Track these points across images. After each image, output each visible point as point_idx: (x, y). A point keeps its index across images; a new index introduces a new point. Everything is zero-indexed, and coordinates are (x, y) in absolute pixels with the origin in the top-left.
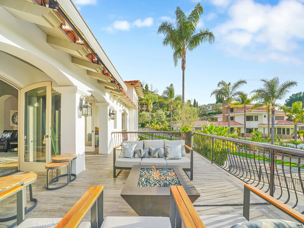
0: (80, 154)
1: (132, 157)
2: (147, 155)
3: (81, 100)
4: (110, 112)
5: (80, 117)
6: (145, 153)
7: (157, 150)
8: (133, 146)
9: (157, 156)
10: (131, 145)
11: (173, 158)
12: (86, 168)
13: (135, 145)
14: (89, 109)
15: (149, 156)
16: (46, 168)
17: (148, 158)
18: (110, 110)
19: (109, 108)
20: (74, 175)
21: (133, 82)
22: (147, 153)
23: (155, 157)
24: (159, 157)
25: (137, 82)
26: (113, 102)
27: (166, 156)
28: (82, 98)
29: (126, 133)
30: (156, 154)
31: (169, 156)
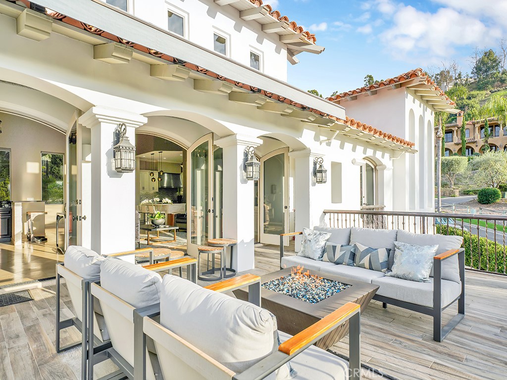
0: (245, 241)
1: (317, 258)
2: (347, 259)
3: (246, 155)
4: (315, 168)
5: (244, 182)
6: (344, 254)
7: (369, 251)
8: (321, 237)
9: (367, 265)
10: (320, 234)
11: (401, 277)
12: (255, 267)
13: (328, 236)
14: (254, 168)
15: (352, 262)
16: (199, 250)
17: (348, 265)
18: (315, 164)
19: (311, 160)
20: (234, 271)
21: (401, 78)
22: (348, 255)
23: (362, 266)
24: (371, 268)
25: (414, 74)
26: (329, 144)
27: (389, 269)
28: (247, 150)
29: (382, 214)
30: (366, 261)
31: (395, 270)
